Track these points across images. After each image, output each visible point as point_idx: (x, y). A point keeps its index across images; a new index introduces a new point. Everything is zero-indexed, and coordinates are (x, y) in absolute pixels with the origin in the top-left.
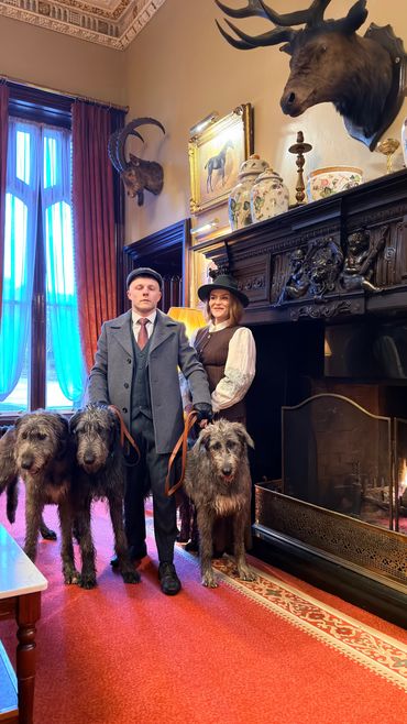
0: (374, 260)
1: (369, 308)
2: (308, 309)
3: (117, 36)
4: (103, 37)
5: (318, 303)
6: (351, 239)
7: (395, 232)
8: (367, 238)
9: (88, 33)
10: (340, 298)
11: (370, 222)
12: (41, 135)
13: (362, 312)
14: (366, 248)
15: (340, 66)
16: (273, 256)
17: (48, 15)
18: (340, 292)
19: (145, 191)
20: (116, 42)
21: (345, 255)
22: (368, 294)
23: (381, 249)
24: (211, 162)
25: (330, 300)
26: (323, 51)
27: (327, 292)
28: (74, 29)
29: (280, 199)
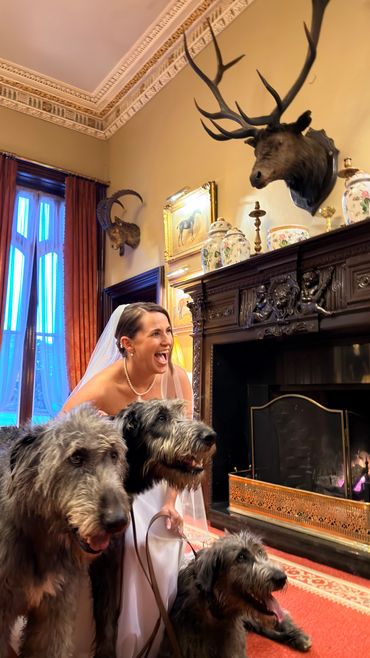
0: (324, 292)
1: (322, 327)
2: (273, 330)
3: (102, 129)
4: (91, 130)
5: (281, 324)
6: (305, 276)
7: (339, 271)
8: (317, 276)
9: (80, 126)
10: (298, 320)
11: (320, 265)
12: (38, 201)
13: (317, 330)
14: (317, 283)
15: (291, 155)
16: (241, 291)
17: (49, 111)
18: (298, 315)
19: (126, 245)
20: (101, 134)
21: (301, 289)
22: (321, 317)
23: (329, 283)
24: (182, 224)
25: (290, 322)
26: (280, 144)
27: (287, 315)
28: (69, 123)
29: (244, 249)
